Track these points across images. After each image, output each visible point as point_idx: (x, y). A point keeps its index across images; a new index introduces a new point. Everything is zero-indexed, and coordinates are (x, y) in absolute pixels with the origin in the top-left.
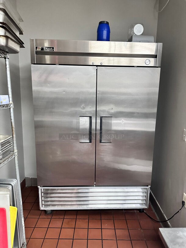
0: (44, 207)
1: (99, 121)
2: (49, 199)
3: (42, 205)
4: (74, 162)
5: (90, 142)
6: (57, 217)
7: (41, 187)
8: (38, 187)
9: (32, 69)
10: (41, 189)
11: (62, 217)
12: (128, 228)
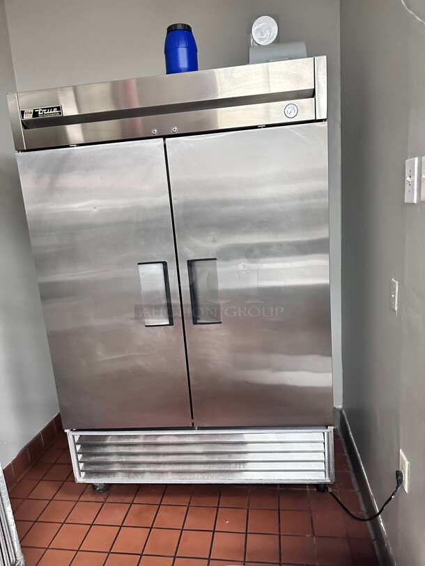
0: (85, 477)
1: (184, 271)
2: (93, 459)
3: (80, 471)
4: (139, 373)
5: (171, 324)
6: (118, 499)
7: (72, 430)
8: (65, 431)
9: (19, 163)
10: (73, 436)
11: (129, 499)
12: (280, 532)
